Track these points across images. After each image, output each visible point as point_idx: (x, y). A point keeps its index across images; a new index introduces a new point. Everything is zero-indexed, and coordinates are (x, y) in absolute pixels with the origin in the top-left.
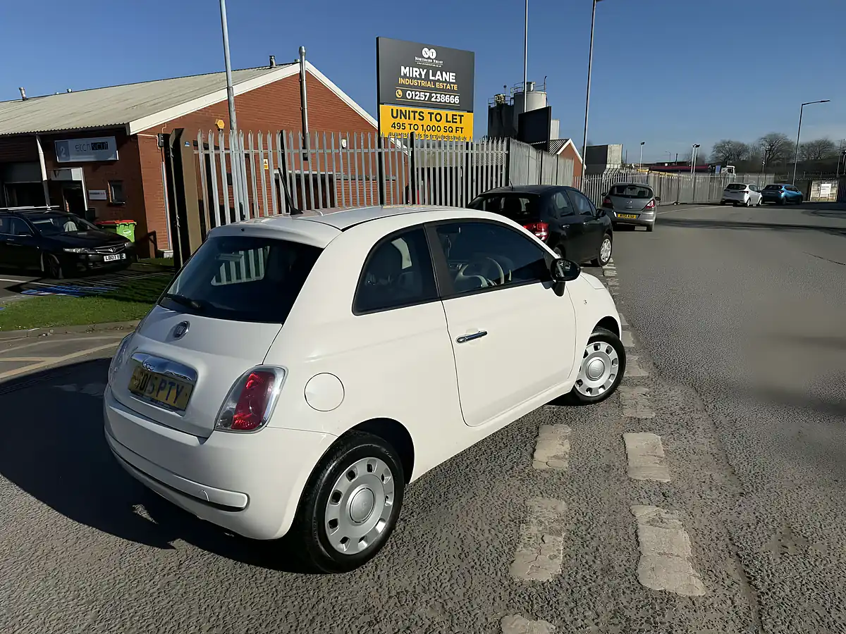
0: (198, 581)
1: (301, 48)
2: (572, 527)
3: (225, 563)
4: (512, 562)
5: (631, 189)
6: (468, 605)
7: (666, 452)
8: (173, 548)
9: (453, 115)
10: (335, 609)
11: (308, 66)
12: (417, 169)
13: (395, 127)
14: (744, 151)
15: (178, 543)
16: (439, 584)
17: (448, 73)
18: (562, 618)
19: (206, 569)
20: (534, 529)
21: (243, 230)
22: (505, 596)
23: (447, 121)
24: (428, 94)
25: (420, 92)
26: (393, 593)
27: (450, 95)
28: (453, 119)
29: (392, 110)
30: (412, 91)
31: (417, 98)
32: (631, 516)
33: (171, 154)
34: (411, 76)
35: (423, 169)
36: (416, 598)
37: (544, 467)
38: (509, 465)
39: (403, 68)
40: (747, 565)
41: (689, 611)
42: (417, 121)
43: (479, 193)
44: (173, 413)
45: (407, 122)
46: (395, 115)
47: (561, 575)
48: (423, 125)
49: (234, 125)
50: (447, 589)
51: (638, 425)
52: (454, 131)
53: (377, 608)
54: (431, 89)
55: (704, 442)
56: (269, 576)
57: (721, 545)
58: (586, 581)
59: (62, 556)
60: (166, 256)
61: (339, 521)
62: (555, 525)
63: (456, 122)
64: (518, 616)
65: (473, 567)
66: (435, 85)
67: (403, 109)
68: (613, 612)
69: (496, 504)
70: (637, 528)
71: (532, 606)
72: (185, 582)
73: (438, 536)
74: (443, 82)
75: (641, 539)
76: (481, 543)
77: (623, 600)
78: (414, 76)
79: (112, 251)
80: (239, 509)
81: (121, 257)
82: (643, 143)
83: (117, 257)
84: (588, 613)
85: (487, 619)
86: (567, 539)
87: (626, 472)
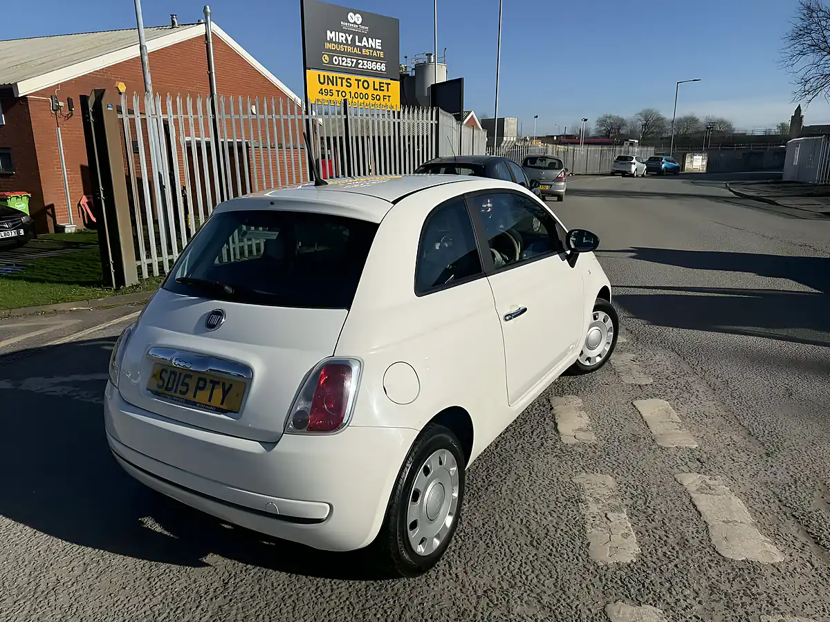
0: (256, 603)
1: (205, 8)
2: (630, 502)
3: (279, 577)
4: (588, 544)
5: (542, 161)
6: (564, 596)
7: (681, 416)
8: (207, 565)
9: (380, 83)
10: (425, 617)
11: (214, 27)
12: (352, 137)
13: (322, 94)
14: (623, 125)
15: (210, 558)
16: (524, 577)
17: (374, 40)
18: (664, 600)
19: (258, 587)
20: (594, 508)
21: (272, 203)
22: (596, 581)
23: (374, 89)
24: (355, 61)
25: (347, 58)
26: (480, 593)
27: (377, 63)
28: (380, 87)
29: (319, 75)
30: (338, 57)
31: (344, 64)
32: (678, 485)
33: (91, 118)
34: (337, 41)
35: (357, 138)
36: (507, 595)
37: (574, 441)
38: (538, 442)
39: (328, 32)
40: (807, 526)
41: (778, 579)
42: (344, 88)
43: (421, 164)
44: (222, 416)
45: (334, 88)
46: (322, 81)
47: (642, 554)
48: (350, 92)
49: (150, 88)
50: (535, 581)
51: (642, 391)
52: (382, 99)
53: (471, 611)
54: (358, 55)
55: (709, 406)
56: (335, 587)
57: (774, 507)
58: (669, 558)
59: (73, 588)
60: (67, 230)
61: (419, 523)
62: (611, 501)
63: (383, 90)
64: (620, 603)
65: (550, 555)
66: (361, 51)
67: (331, 74)
68: (709, 588)
69: (543, 483)
70: (691, 498)
71: (630, 591)
72: (240, 605)
73: (500, 524)
74: (368, 48)
75: (700, 508)
76: (548, 527)
77: (712, 573)
78: (341, 41)
79: (7, 226)
80: (319, 521)
81: (19, 233)
82: (537, 117)
83: (13, 234)
84: (687, 592)
85: (590, 610)
86: (631, 515)
87: (653, 440)
